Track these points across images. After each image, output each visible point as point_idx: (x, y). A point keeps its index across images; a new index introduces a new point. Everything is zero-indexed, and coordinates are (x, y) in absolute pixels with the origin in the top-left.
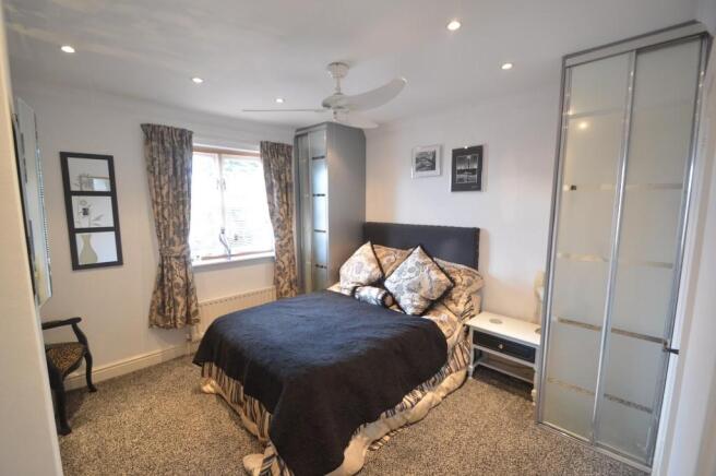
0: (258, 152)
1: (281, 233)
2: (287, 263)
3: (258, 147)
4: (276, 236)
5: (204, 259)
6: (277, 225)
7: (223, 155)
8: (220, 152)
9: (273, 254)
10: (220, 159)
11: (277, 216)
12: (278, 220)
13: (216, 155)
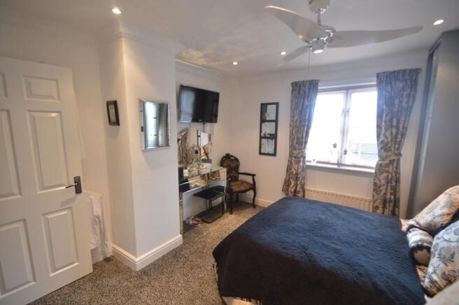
0: (375, 83)
1: (384, 154)
2: (383, 182)
3: (375, 78)
4: (380, 156)
5: (318, 162)
6: (381, 146)
7: (350, 91)
8: (347, 89)
9: (373, 171)
10: (347, 94)
11: (382, 138)
12: (382, 142)
13: (345, 91)
